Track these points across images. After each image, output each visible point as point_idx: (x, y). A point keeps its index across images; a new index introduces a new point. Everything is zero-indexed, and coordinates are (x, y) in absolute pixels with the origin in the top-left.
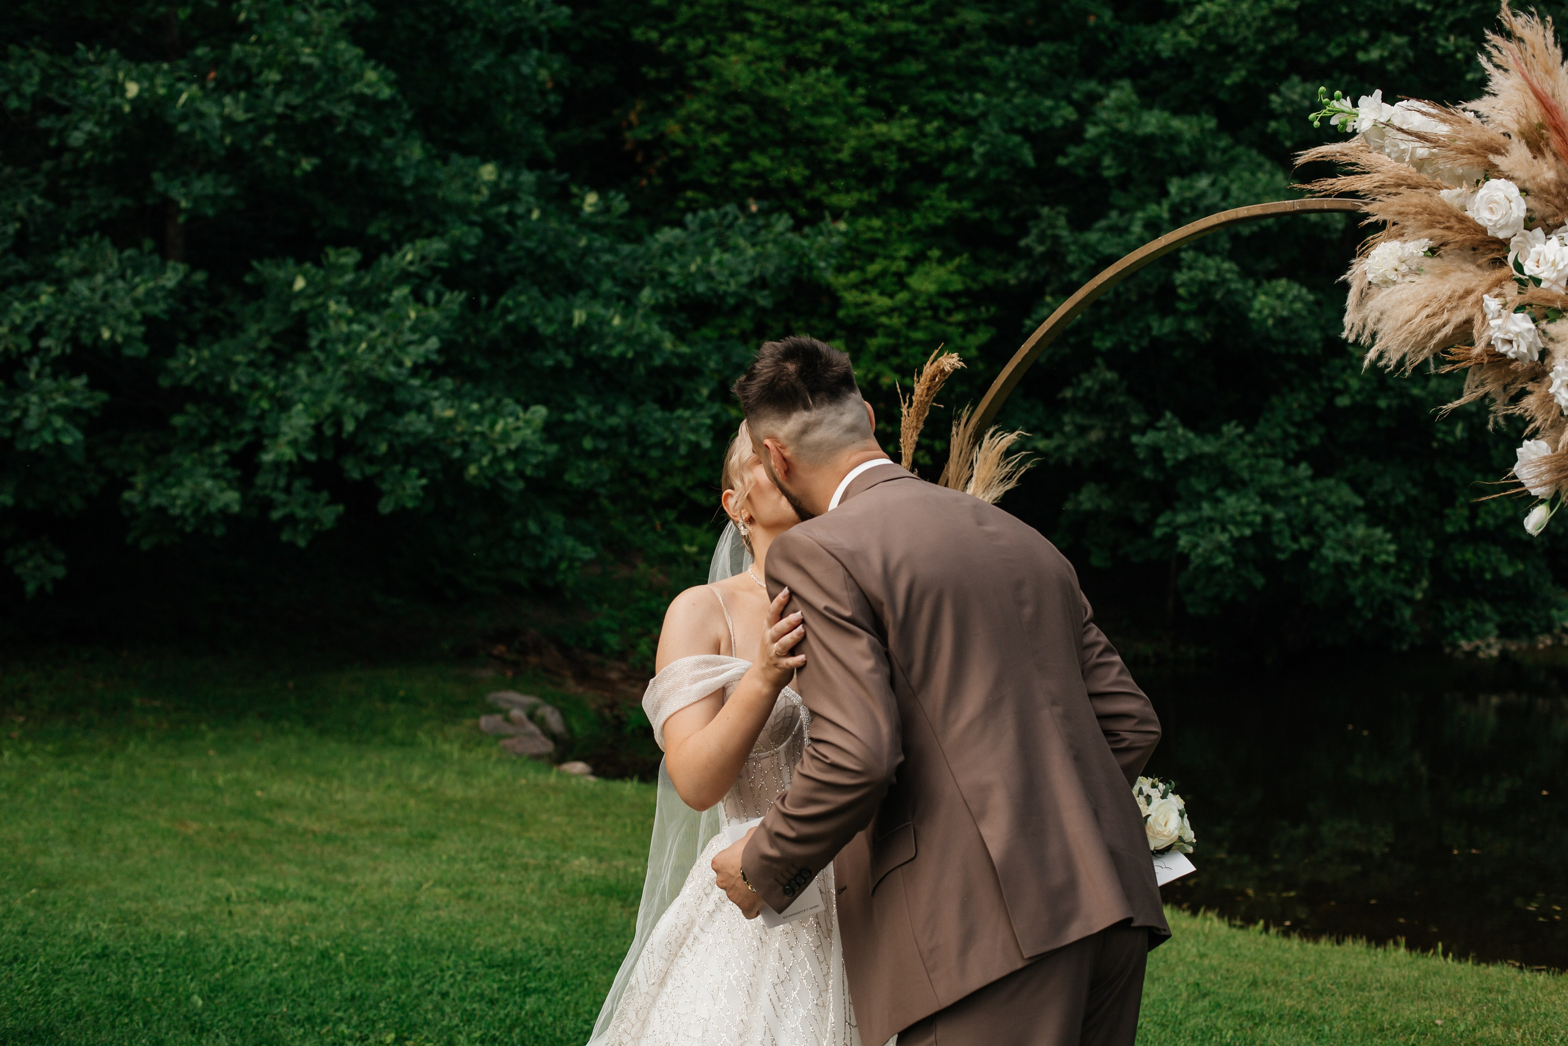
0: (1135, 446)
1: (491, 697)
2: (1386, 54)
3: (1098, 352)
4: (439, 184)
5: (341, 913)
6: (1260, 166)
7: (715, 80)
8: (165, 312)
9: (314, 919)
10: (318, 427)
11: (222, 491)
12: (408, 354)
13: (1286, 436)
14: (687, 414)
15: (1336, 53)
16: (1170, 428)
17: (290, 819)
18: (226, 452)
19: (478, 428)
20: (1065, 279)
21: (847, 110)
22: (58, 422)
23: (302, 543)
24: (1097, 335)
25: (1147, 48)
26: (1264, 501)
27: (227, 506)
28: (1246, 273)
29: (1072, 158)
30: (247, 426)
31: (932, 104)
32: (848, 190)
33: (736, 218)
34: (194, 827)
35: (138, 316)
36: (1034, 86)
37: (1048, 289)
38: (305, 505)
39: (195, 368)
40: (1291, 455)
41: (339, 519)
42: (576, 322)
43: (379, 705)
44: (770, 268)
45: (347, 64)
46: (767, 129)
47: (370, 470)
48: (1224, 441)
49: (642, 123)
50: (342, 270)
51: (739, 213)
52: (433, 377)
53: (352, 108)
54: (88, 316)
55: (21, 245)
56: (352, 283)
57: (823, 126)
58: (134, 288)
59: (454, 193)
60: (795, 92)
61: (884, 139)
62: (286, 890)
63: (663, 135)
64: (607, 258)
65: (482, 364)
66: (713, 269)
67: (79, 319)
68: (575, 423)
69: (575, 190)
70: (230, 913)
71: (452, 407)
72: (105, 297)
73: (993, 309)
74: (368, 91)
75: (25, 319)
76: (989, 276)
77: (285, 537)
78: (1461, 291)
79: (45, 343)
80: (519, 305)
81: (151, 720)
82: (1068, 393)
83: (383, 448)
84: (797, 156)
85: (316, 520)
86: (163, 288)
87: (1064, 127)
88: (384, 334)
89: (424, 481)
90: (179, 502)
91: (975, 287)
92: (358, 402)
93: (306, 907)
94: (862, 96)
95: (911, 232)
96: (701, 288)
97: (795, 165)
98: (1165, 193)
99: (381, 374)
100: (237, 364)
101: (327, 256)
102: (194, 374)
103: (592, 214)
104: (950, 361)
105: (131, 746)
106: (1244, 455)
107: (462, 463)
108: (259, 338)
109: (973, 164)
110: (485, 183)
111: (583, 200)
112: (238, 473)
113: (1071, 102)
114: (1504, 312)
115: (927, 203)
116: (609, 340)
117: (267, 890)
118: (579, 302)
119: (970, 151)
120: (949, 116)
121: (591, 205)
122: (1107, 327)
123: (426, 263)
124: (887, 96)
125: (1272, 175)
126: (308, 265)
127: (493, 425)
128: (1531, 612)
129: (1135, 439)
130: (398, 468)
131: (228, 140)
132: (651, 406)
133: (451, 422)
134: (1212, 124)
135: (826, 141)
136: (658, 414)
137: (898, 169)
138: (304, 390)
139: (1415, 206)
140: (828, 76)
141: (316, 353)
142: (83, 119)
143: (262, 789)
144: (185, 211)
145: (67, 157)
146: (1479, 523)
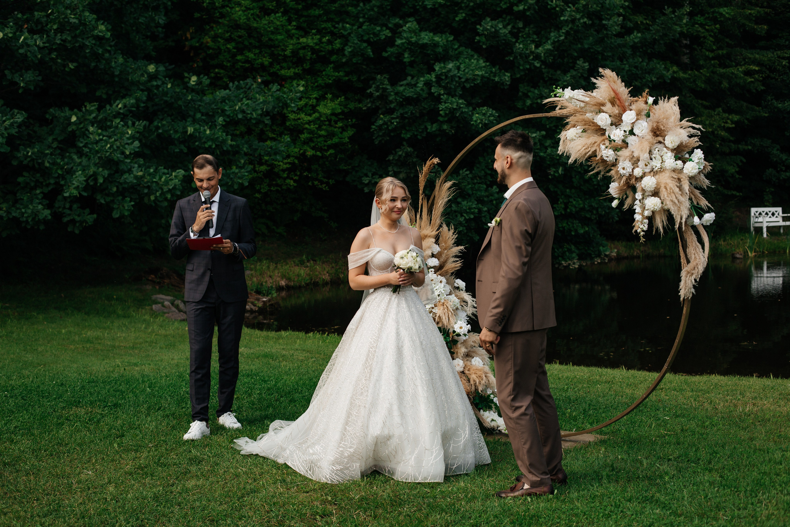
1: (154, 297)
2: (526, 7)
3: (404, 139)
4: (129, 73)
6: (472, 56)
7: (228, 19)
8: (16, 132)
10: (86, 181)
11: (44, 210)
12: (127, 149)
13: (486, 174)
15: (504, 7)
18: (42, 193)
19: (154, 180)
20: (388, 107)
21: (288, 31)
23: (77, 232)
25: (420, 4)
26: (478, 204)
27: (47, 216)
28: (469, 104)
29: (389, 53)
30: (52, 181)
31: (325, 28)
32: (289, 69)
33: (252, 85)
35: (6, 134)
36: (371, 20)
37: (380, 112)
38: (79, 216)
39: (30, 156)
40: (489, 183)
41: (95, 221)
42: (189, 133)
43: (106, 302)
44: (270, 107)
45: (90, 22)
46: (252, 41)
47: (109, 199)
48: (461, 177)
49: (192, 38)
50: (91, 112)
51: (253, 83)
52: (135, 159)
53: (94, 42)
56: (94, 118)
57: (277, 39)
58: (4, 122)
59: (135, 77)
60: (265, 24)
61: (304, 45)
63: (202, 43)
66: (245, 108)
69: (186, 75)
71: (141, 171)
73: (354, 120)
74: (100, 34)
76: (352, 106)
77: (69, 229)
78: (594, 143)
80: (163, 125)
82: (391, 158)
83: (115, 189)
84: (266, 53)
85: (84, 221)
86: (16, 122)
87: (385, 39)
88: (116, 140)
89: (133, 203)
90: (25, 215)
91: (346, 110)
92: (103, 170)
94: (295, 26)
95: (317, 86)
96: (240, 116)
97: (264, 57)
98: (434, 70)
99: (114, 158)
100: (47, 154)
101: (86, 107)
102: (29, 159)
103: (193, 85)
104: (436, 160)
106: (469, 184)
107: (148, 195)
108: (52, 143)
109: (344, 55)
110: (149, 73)
111: (190, 79)
112: (48, 202)
113: (388, 28)
114: (607, 149)
115: (324, 73)
116: (204, 140)
118: (188, 123)
119: (343, 50)
120: (332, 34)
121: (193, 81)
122: (407, 128)
123: (126, 109)
124: (305, 25)
125: (478, 61)
126: (76, 110)
127: (160, 178)
128: (592, 249)
130: (120, 198)
131: (39, 56)
133: (142, 177)
134: (451, 38)
135: (279, 46)
137: (311, 58)
138: (78, 166)
140: (279, 17)
141: (82, 148)
144: (23, 87)
146: (568, 210)
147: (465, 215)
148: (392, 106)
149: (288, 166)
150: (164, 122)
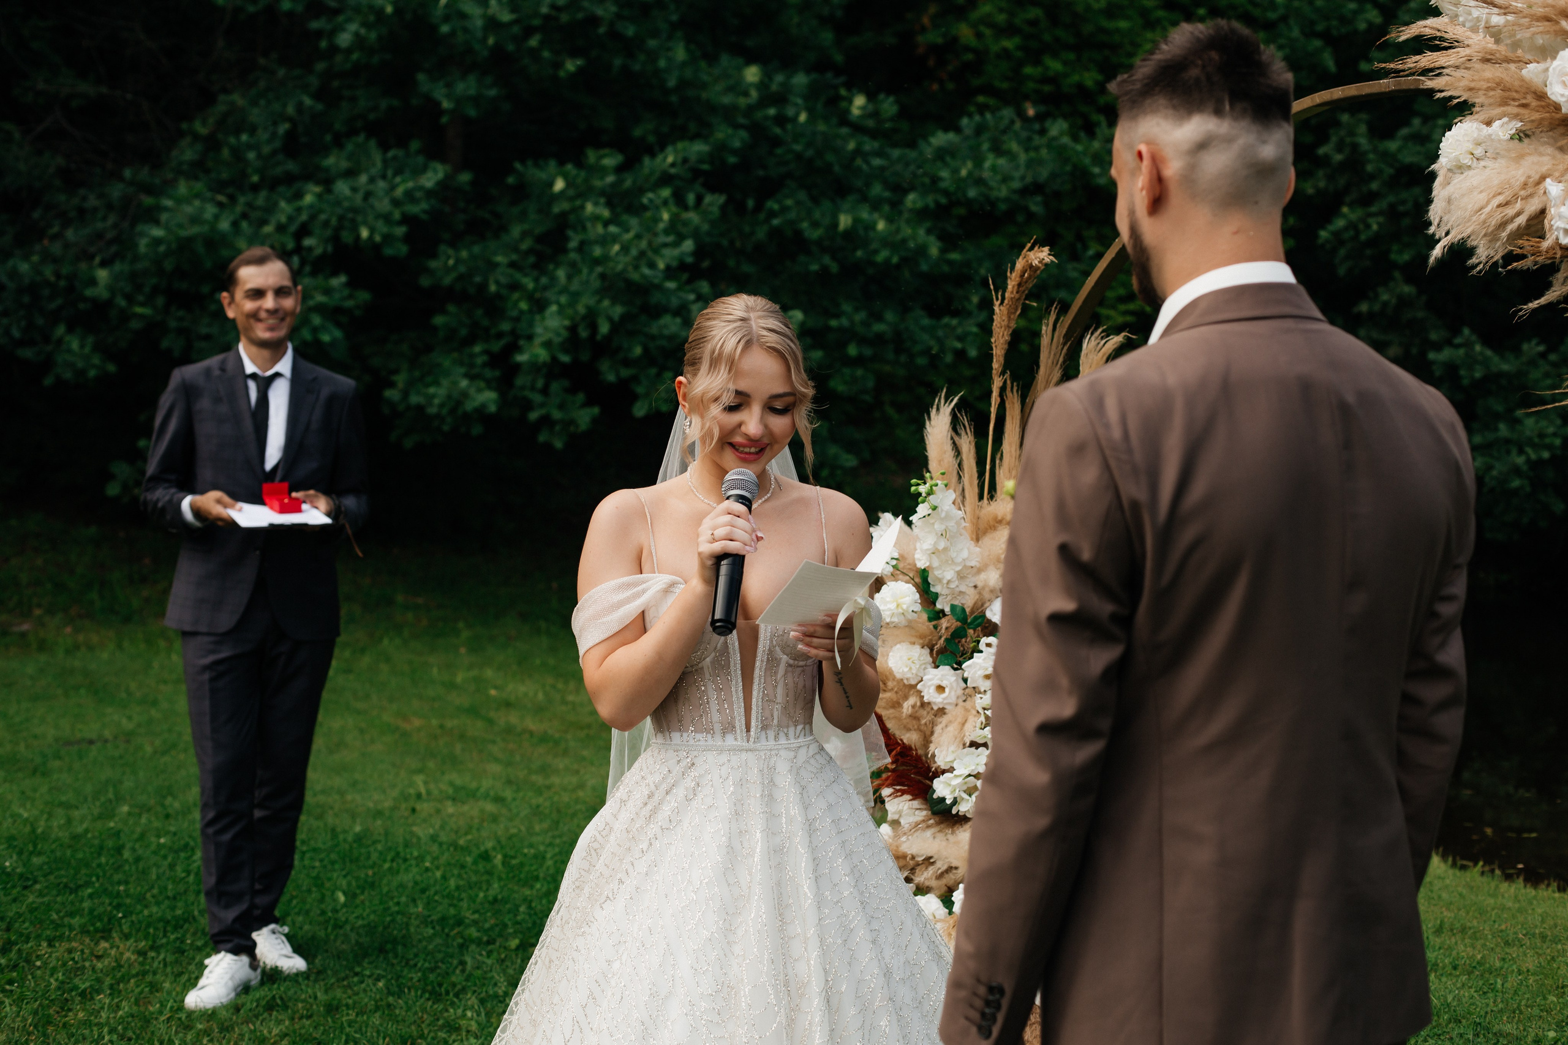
0: (1432, 363)
3: (1395, 265)
4: (704, 86)
5: (522, 814)
8: (425, 212)
9: (495, 819)
10: (573, 329)
11: (480, 390)
12: (662, 256)
14: (954, 322)
16: (1468, 345)
17: (513, 718)
18: (486, 352)
20: (1363, 189)
22: (317, 320)
23: (558, 444)
24: (1395, 247)
27: (483, 406)
30: (506, 327)
33: (1012, 122)
34: (417, 722)
35: (397, 215)
37: (1348, 199)
38: (561, 407)
39: (454, 268)
41: (595, 421)
42: (842, 227)
44: (1044, 173)
46: (1060, 33)
47: (626, 373)
48: (1524, 359)
49: (934, 26)
50: (603, 171)
51: (1015, 117)
52: (689, 281)
53: (613, 9)
54: (350, 215)
55: (291, 146)
56: (613, 185)
57: (1118, 30)
58: (393, 188)
59: (719, 95)
62: (478, 789)
63: (955, 40)
64: (877, 162)
65: (747, 268)
66: (986, 174)
67: (341, 218)
68: (841, 330)
69: (843, 92)
70: (414, 810)
72: (368, 195)
75: (291, 219)
77: (542, 438)
78: (1537, 177)
79: (308, 242)
80: (784, 210)
81: (410, 616)
82: (1364, 307)
83: (638, 351)
84: (1091, 60)
85: (572, 422)
86: (423, 188)
87: (1369, 31)
88: (638, 237)
90: (436, 401)
92: (614, 304)
93: (490, 807)
96: (972, 193)
97: (1087, 70)
99: (635, 276)
100: (497, 265)
101: (587, 157)
102: (453, 275)
103: (861, 117)
104: (1041, 256)
105: (386, 642)
106: (1547, 375)
108: (522, 239)
110: (751, 84)
111: (850, 102)
112: (497, 373)
116: (874, 246)
117: (457, 789)
118: (846, 206)
121: (859, 108)
123: (687, 165)
126: (569, 167)
129: (1432, 356)
130: (653, 371)
131: (491, 41)
132: (919, 312)
135: (1121, 46)
136: (926, 321)
138: (561, 292)
139: (1488, 81)
141: (573, 255)
142: (349, 20)
143: (496, 687)
144: (448, 111)
145: (339, 58)
147: (1529, 450)
148: (1374, 186)
149: (1129, 319)
150: (789, 202)
